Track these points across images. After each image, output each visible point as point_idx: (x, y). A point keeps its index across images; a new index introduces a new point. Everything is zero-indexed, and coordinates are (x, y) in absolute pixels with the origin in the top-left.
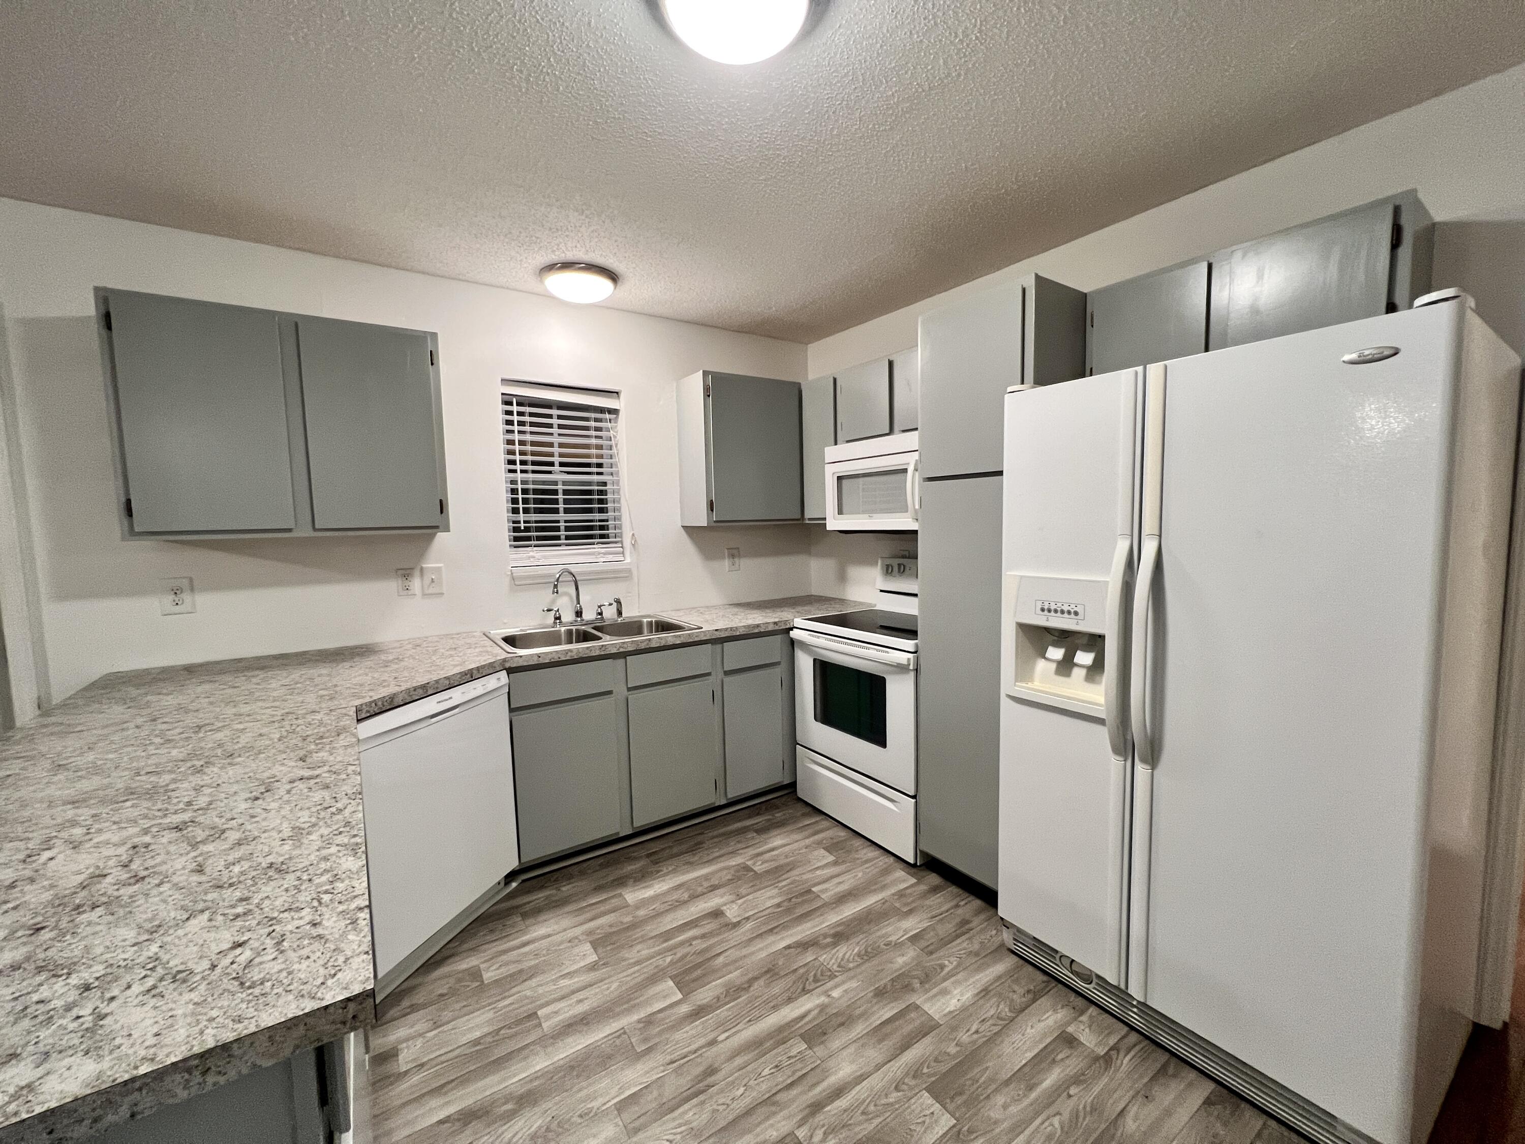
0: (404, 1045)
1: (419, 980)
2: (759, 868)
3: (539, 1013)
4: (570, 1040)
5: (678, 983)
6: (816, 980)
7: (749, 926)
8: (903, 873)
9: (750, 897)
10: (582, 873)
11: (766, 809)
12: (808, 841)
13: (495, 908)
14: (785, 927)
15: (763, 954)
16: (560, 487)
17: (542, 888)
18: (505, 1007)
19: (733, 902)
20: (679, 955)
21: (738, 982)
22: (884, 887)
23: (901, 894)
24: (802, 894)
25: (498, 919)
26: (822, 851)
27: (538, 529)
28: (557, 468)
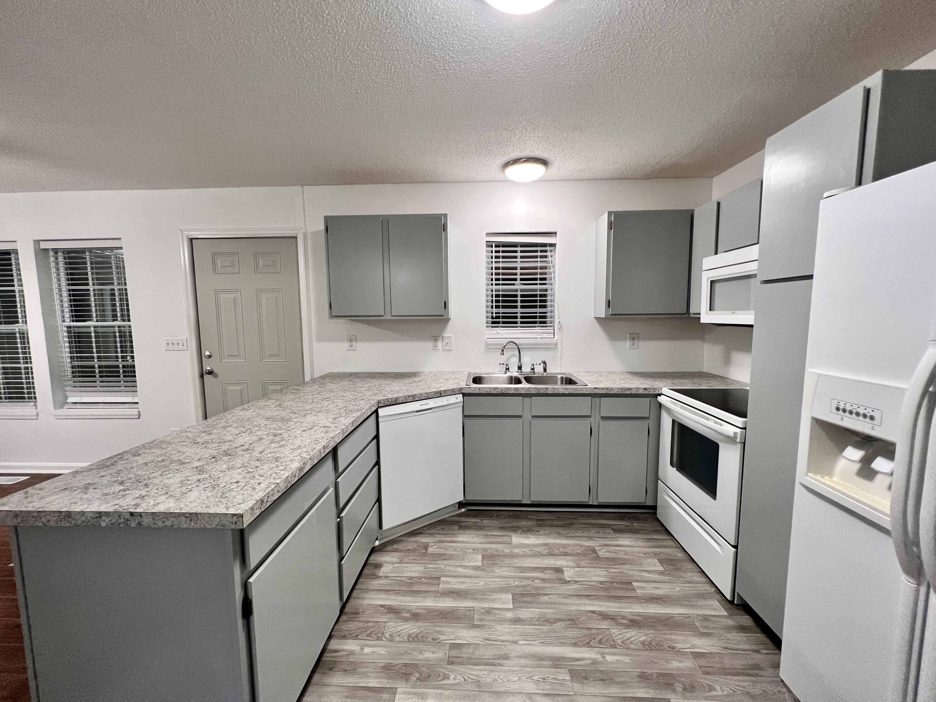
0: (386, 565)
1: (404, 538)
2: (602, 553)
3: (442, 578)
4: (447, 599)
5: (514, 599)
6: (600, 642)
7: (575, 586)
8: (717, 603)
9: (585, 569)
10: (498, 517)
11: (629, 518)
12: (648, 550)
13: (451, 518)
14: (598, 598)
15: (575, 608)
16: (519, 293)
17: (475, 516)
18: (430, 568)
19: (572, 567)
20: (524, 583)
21: (549, 616)
22: (691, 606)
23: (706, 618)
24: (622, 583)
25: (448, 524)
26: (656, 561)
27: (503, 317)
28: (519, 282)
